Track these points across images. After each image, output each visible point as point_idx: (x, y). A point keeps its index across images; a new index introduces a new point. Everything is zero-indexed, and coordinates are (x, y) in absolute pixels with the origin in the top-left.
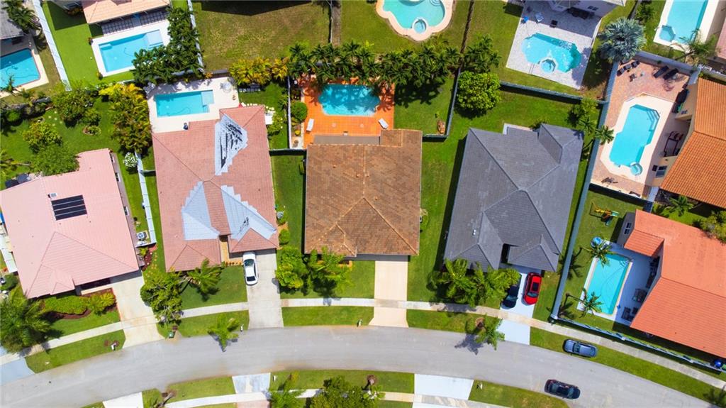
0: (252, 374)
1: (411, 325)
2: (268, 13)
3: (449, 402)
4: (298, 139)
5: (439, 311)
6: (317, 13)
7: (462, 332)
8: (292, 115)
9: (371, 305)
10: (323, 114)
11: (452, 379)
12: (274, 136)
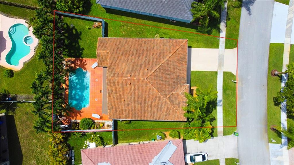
0: (270, 156)
1: (236, 45)
2: (21, 144)
3: (291, 19)
4: (106, 125)
5: (226, 26)
6: (21, 111)
7: (241, 9)
8: (90, 129)
9: (222, 74)
10: (89, 107)
11: (274, 17)
12: (104, 141)
